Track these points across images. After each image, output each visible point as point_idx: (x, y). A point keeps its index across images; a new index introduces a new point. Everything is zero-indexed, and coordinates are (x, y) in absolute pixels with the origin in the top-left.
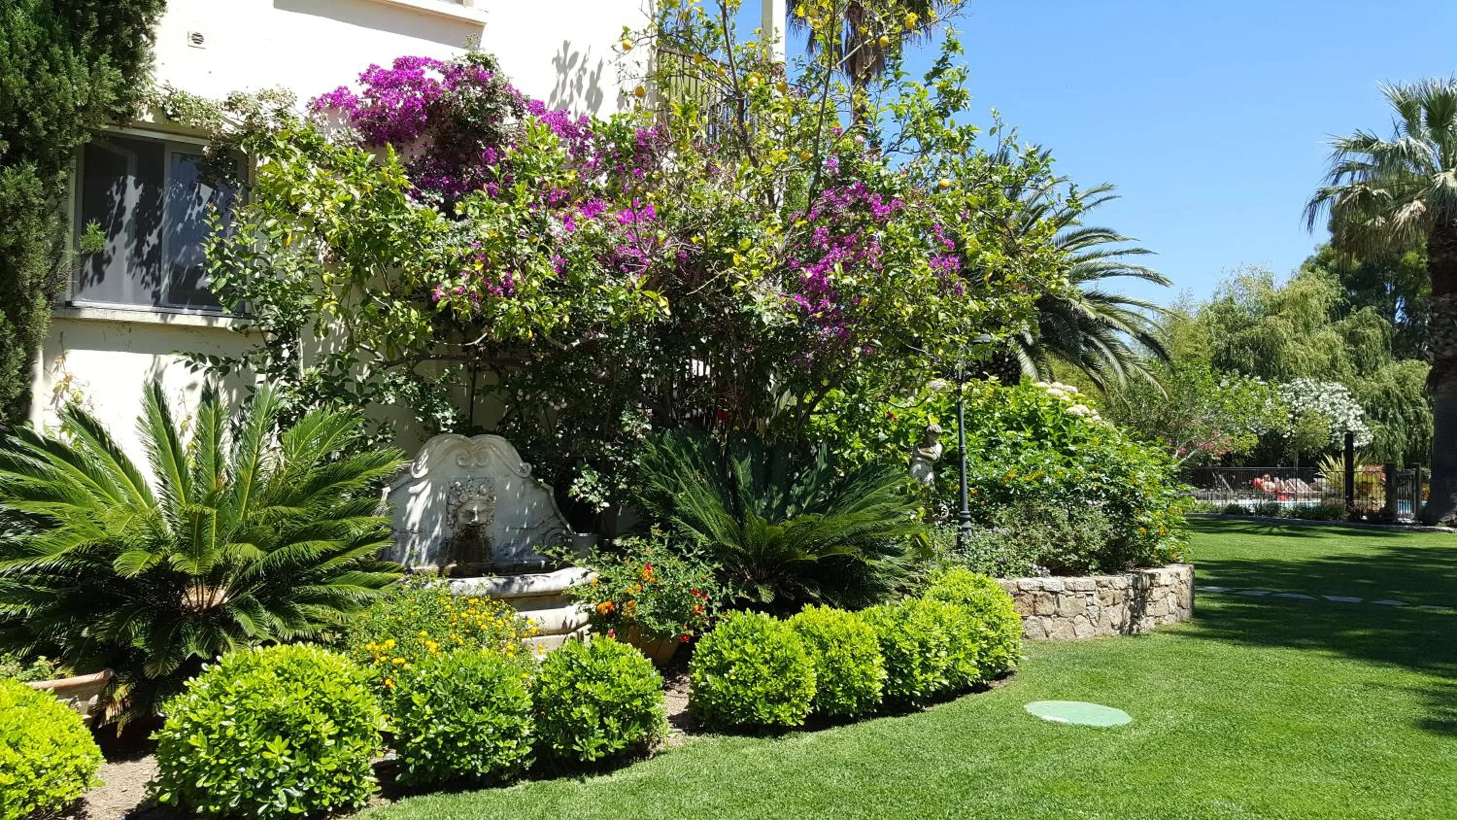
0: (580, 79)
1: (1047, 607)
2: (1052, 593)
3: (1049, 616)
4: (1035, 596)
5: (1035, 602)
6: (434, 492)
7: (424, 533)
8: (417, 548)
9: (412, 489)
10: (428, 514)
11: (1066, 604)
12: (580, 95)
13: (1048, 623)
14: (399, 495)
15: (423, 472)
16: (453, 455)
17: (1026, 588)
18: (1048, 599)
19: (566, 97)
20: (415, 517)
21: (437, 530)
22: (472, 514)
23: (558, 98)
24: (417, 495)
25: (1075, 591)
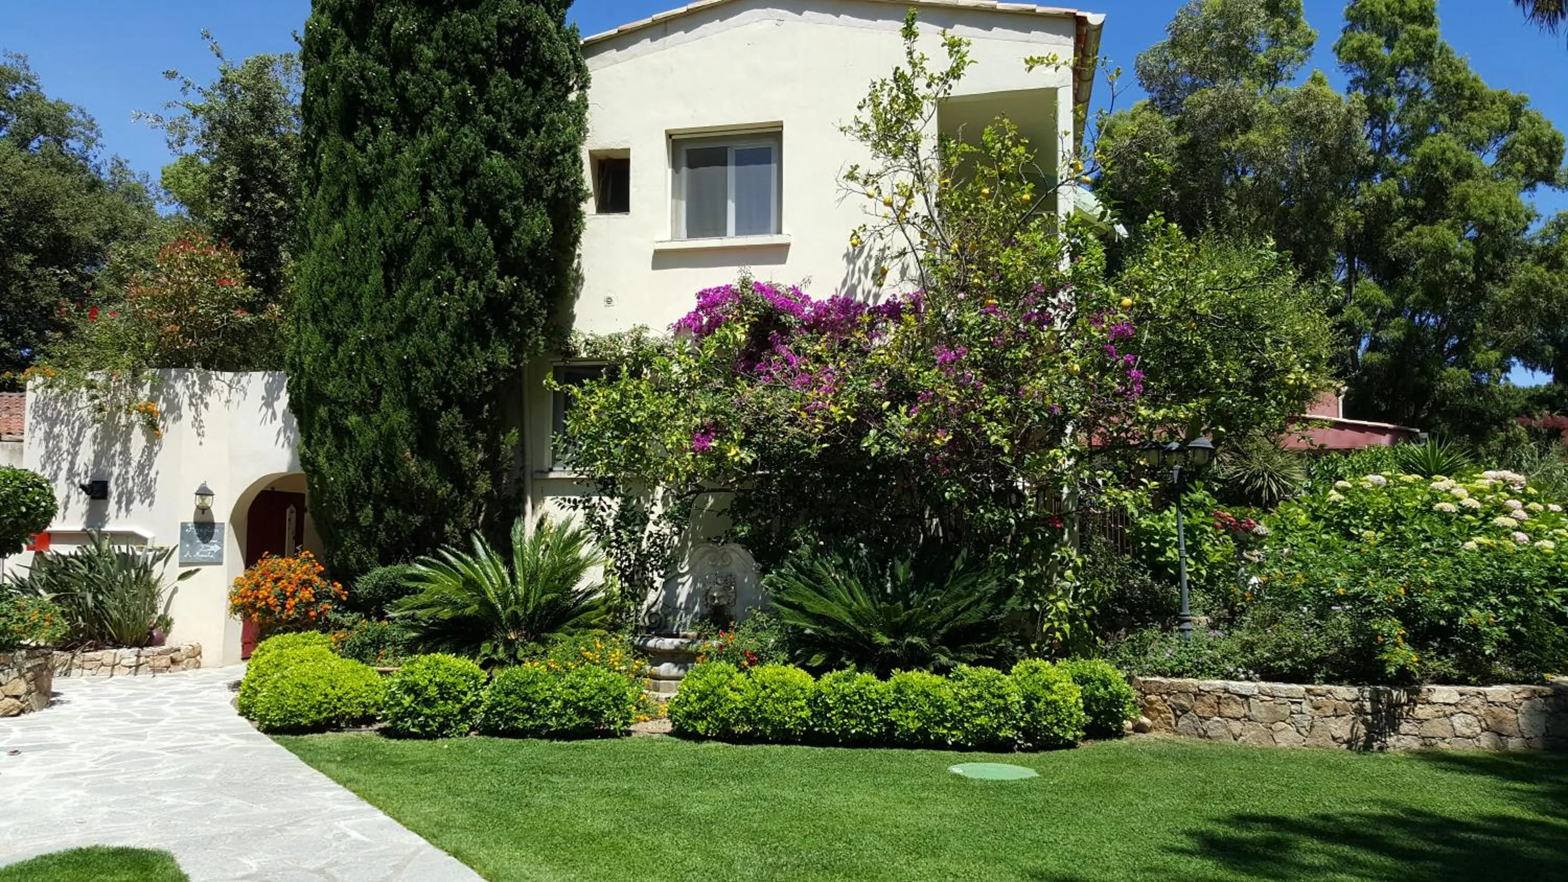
0: (866, 265)
1: (1235, 709)
2: (1241, 696)
3: (1238, 719)
4: (1219, 697)
5: (1219, 703)
6: (694, 583)
7: (688, 610)
8: (684, 620)
9: (680, 580)
10: (690, 597)
11: (1258, 709)
12: (866, 276)
13: (1236, 727)
14: (671, 584)
15: (687, 568)
16: (707, 557)
17: (1207, 689)
18: (1236, 702)
19: (855, 281)
20: (682, 599)
21: (697, 608)
22: (714, 598)
23: (849, 284)
24: (683, 584)
25: (1273, 697)
